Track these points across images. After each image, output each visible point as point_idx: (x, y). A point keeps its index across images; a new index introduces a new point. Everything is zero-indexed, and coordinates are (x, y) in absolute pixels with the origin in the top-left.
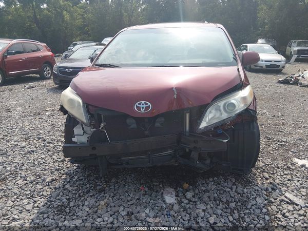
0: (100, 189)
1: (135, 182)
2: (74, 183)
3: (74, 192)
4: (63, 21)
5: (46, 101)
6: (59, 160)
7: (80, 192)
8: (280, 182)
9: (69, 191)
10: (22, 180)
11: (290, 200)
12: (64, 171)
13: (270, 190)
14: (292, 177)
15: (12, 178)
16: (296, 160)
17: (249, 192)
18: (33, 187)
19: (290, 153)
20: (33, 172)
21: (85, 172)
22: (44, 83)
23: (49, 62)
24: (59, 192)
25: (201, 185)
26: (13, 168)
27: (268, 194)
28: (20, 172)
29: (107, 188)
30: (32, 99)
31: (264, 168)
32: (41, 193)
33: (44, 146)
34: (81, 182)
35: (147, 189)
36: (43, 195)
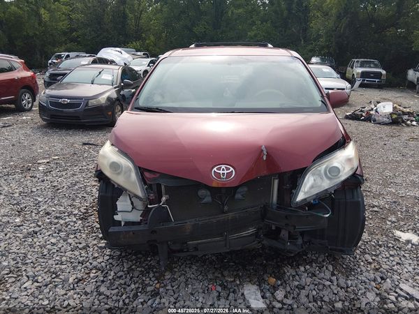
0: (152, 291)
1: (200, 277)
2: (112, 284)
3: (114, 298)
4: (40, 23)
5: (34, 148)
6: (80, 246)
7: (124, 297)
8: (388, 267)
9: (108, 296)
10: (30, 282)
11: (408, 294)
12: (91, 264)
13: (379, 280)
14: (400, 259)
15: (14, 279)
16: (398, 233)
17: (354, 285)
18: (51, 293)
19: (388, 222)
20: (45, 268)
21: (123, 265)
22: (24, 118)
23: (29, 87)
24: (92, 299)
25: (291, 278)
26: (12, 263)
27: (378, 286)
28: (24, 268)
29: (161, 290)
30: (13, 145)
31: (363, 247)
32: (66, 303)
33: (51, 223)
34: (123, 282)
35: (219, 289)
36: (69, 305)
